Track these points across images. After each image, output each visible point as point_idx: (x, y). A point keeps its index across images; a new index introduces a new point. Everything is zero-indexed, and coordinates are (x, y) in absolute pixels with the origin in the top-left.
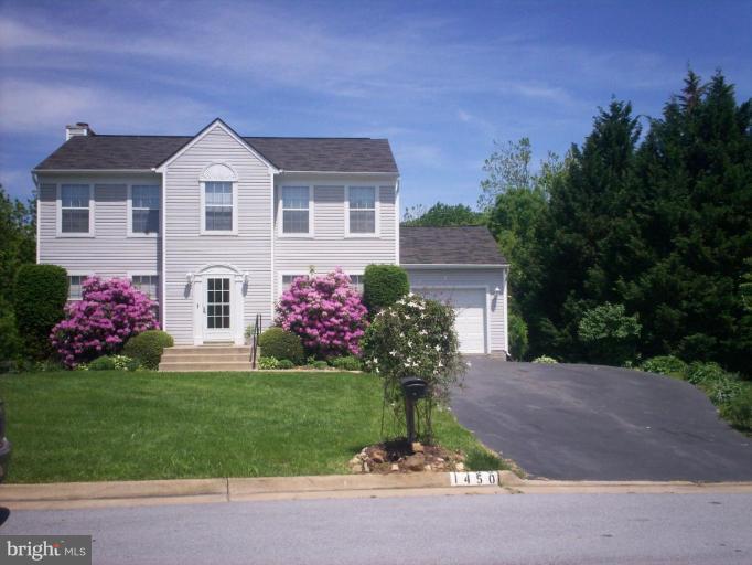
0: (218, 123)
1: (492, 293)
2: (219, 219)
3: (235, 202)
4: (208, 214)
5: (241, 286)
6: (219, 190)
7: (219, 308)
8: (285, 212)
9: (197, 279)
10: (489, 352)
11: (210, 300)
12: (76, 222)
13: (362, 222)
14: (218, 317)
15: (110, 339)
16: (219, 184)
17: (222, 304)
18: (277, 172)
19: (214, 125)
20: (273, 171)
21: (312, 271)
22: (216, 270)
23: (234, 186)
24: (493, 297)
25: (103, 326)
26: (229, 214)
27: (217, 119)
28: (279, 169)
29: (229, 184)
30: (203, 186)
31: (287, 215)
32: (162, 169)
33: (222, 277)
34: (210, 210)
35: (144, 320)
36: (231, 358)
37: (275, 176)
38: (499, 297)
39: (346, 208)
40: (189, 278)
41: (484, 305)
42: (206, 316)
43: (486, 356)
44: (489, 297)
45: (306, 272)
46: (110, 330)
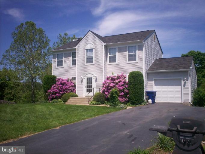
0: (90, 32)
1: (184, 80)
2: (90, 60)
3: (94, 54)
4: (87, 59)
5: (95, 79)
6: (90, 52)
7: (89, 86)
8: (110, 56)
9: (84, 78)
10: (183, 102)
11: (87, 84)
12: (60, 64)
13: (132, 58)
14: (89, 89)
15: (58, 95)
16: (90, 49)
17: (90, 85)
18: (105, 44)
19: (89, 33)
20: (104, 44)
21: (113, 74)
22: (89, 75)
23: (94, 50)
24: (184, 82)
25: (55, 91)
26: (92, 58)
27: (90, 31)
28: (105, 43)
29: (92, 49)
30: (86, 50)
31: (110, 57)
32: (76, 47)
33: (90, 77)
34: (88, 58)
35: (69, 90)
36: (84, 101)
37: (105, 45)
38: (187, 82)
39: (127, 53)
40: (82, 77)
41: (181, 85)
42: (86, 89)
43: (182, 104)
44: (183, 82)
45: (111, 75)
46: (57, 92)
